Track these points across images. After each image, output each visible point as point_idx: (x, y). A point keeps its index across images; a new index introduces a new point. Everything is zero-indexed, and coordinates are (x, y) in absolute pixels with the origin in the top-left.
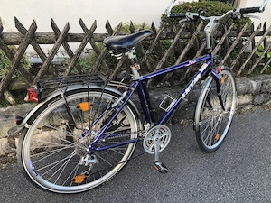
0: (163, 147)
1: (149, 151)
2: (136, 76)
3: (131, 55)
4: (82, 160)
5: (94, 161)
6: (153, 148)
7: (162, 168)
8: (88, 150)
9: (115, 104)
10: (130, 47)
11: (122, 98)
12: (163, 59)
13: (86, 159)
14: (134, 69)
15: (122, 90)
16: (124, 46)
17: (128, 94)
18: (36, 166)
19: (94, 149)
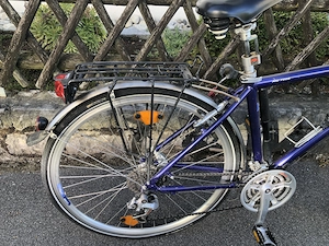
0: (276, 204)
1: (250, 207)
2: (250, 75)
3: (246, 34)
4: (133, 202)
5: (152, 206)
6: (258, 203)
7: (268, 241)
8: (144, 187)
9: (201, 122)
10: (247, 18)
11: (215, 113)
12: (310, 47)
13: (139, 201)
14: (247, 61)
15: (218, 99)
16: (233, 14)
17: (226, 108)
18: (69, 192)
19: (155, 188)
